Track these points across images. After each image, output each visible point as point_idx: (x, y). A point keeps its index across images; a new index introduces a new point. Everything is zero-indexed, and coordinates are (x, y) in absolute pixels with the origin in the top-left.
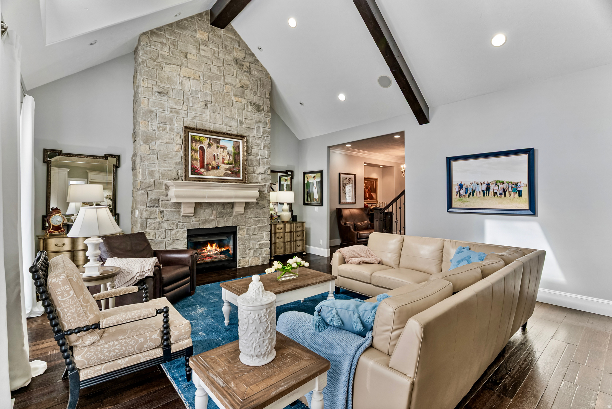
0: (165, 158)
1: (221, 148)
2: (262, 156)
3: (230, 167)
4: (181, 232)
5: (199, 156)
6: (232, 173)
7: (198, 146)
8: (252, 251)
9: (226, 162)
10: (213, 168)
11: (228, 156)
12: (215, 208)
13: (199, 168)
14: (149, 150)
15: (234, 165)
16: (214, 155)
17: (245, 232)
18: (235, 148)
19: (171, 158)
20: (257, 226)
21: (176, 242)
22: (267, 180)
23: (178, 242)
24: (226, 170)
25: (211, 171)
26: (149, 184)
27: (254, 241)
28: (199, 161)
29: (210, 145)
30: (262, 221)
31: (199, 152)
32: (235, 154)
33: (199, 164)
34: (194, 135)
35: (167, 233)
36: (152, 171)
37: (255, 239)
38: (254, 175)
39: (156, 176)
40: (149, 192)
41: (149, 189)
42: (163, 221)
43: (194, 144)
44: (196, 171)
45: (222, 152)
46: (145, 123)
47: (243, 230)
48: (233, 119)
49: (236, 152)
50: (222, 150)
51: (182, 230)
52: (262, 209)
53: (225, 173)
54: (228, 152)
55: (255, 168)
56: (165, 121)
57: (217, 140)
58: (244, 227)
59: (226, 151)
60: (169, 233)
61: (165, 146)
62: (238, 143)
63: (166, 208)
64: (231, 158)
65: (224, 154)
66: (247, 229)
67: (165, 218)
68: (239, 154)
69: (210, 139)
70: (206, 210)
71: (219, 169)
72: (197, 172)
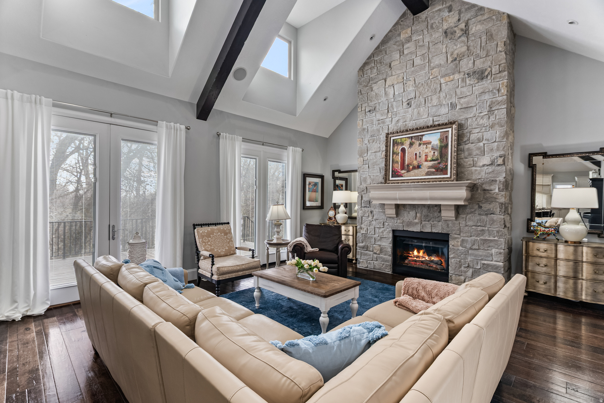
0: (374, 166)
1: (424, 144)
2: (488, 140)
3: (435, 163)
4: (387, 231)
5: (400, 159)
6: (437, 171)
7: (400, 148)
8: (471, 271)
9: (429, 158)
10: (414, 168)
11: (432, 152)
12: (419, 211)
13: (400, 170)
14: (362, 161)
15: (439, 161)
16: (416, 154)
17: (459, 243)
18: (441, 140)
19: (379, 164)
20: (479, 238)
21: (383, 239)
22: (499, 173)
23: (385, 240)
24: (428, 169)
25: (411, 172)
26: (363, 189)
27: (474, 258)
28: (400, 164)
29: (411, 144)
30: (489, 232)
31: (400, 155)
32: (441, 147)
33: (400, 166)
34: (395, 139)
35: (376, 230)
36: (365, 178)
37: (476, 256)
38: (474, 168)
39: (368, 182)
40: (363, 195)
41: (363, 193)
42: (373, 219)
43: (396, 147)
44: (397, 173)
45: (425, 148)
46: (360, 140)
47: (457, 240)
48: (441, 105)
49: (443, 145)
50: (425, 146)
51: (388, 230)
52: (489, 215)
53: (428, 172)
54: (432, 147)
55: (476, 159)
56: (373, 134)
57: (420, 137)
58: (459, 236)
59: (430, 146)
60: (377, 230)
61: (374, 155)
62: (447, 132)
63: (375, 209)
64: (436, 153)
65: (427, 151)
66: (463, 240)
67: (375, 218)
68: (446, 146)
69: (412, 137)
70: (410, 213)
71: (420, 168)
72: (398, 175)
